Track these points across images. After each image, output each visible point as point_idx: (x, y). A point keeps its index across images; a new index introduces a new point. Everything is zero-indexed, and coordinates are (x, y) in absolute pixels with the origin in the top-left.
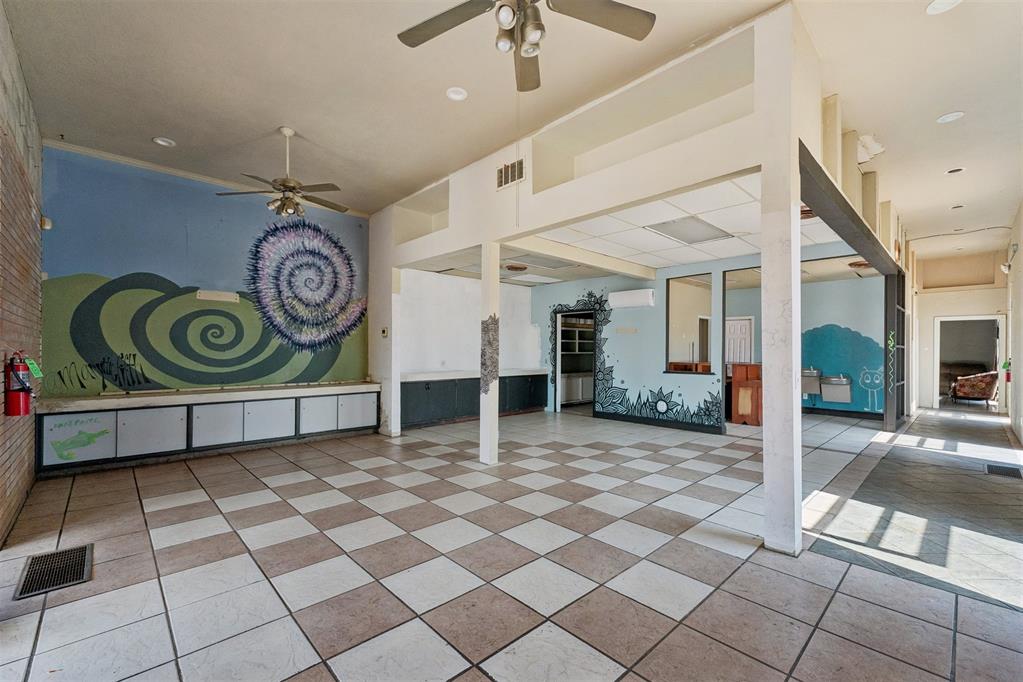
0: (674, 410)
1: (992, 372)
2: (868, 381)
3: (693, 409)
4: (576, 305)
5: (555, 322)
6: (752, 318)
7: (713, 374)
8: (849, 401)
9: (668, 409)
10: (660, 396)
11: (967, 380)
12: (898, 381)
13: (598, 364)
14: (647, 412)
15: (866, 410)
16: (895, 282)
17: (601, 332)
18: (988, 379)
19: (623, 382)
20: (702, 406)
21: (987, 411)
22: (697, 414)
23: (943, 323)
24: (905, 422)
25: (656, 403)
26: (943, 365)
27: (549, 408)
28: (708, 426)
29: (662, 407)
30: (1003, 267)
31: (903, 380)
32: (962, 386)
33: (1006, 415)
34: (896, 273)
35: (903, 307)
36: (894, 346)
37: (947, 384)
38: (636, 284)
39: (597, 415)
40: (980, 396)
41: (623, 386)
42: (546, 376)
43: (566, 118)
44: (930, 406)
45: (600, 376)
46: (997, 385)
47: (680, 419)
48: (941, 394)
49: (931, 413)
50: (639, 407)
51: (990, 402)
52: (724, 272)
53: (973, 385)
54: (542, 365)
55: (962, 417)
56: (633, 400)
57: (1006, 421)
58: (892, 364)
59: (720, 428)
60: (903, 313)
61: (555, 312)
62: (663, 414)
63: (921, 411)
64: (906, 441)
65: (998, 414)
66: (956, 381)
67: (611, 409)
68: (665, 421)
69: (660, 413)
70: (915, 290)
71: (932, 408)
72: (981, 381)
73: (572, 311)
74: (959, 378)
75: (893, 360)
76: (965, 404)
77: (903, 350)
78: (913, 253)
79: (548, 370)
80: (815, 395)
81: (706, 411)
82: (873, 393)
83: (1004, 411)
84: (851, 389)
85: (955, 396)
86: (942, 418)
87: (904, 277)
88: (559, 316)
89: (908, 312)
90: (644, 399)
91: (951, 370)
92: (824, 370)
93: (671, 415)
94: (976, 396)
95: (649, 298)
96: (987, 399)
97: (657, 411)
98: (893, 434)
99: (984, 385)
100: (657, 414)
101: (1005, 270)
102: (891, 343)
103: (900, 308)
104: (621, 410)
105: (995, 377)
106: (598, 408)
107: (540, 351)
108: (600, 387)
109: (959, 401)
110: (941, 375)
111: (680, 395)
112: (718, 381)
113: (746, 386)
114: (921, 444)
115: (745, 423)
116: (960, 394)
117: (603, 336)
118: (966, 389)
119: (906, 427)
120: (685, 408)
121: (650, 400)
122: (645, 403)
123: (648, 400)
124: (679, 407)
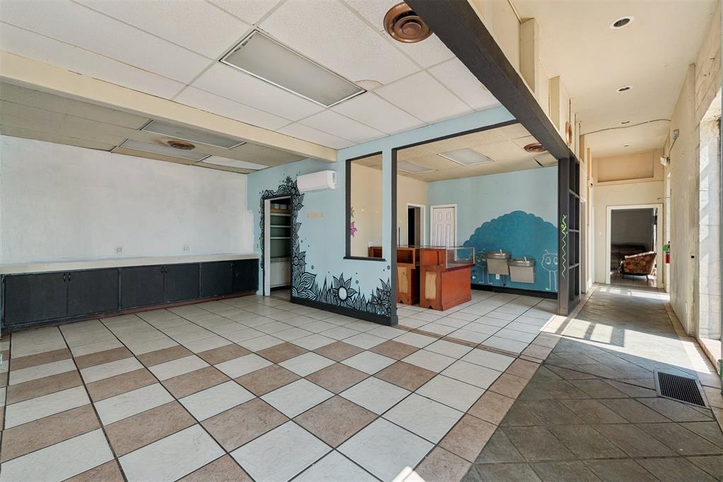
0: (353, 298)
1: (650, 252)
2: (548, 263)
3: (368, 298)
4: (278, 191)
5: (263, 206)
6: (455, 205)
7: (384, 260)
8: (533, 282)
9: (348, 297)
10: (341, 283)
11: (632, 259)
12: (571, 264)
13: (294, 249)
14: (331, 300)
15: (547, 289)
16: (569, 169)
17: (296, 216)
18: (648, 258)
19: (313, 267)
20: (375, 294)
21: (646, 286)
22: (371, 303)
23: (613, 211)
24: (579, 302)
25: (338, 290)
26: (614, 246)
27: (259, 292)
28: (380, 315)
29: (343, 294)
30: (662, 159)
31: (577, 262)
32: (628, 264)
33: (663, 290)
34: (568, 157)
35: (578, 193)
36: (565, 231)
37: (617, 261)
38: (321, 165)
39: (294, 300)
40: (642, 272)
41: (313, 272)
42: (258, 260)
44: (603, 282)
45: (296, 262)
46: (655, 263)
47: (357, 307)
48: (612, 269)
49: (604, 289)
50: (325, 293)
51: (650, 277)
52: (395, 151)
53: (637, 263)
54: (255, 250)
55: (629, 294)
56: (321, 286)
57: (665, 298)
58: (565, 248)
59: (389, 318)
60: (578, 200)
61: (264, 198)
62: (343, 301)
63: (596, 288)
64: (576, 328)
65: (657, 290)
66: (624, 259)
67: (304, 295)
68: (346, 309)
69: (341, 300)
70: (591, 182)
71: (604, 284)
72: (643, 260)
73: (276, 196)
74: (626, 257)
75: (565, 244)
76: (630, 279)
77: (577, 234)
78: (588, 149)
79: (257, 254)
80: (505, 276)
81: (378, 300)
82: (552, 274)
83: (661, 286)
84: (534, 271)
85: (623, 272)
86: (613, 294)
87: (578, 165)
88: (267, 202)
89: (583, 199)
90: (329, 285)
91: (619, 250)
92: (513, 253)
93: (350, 302)
94: (638, 272)
95: (331, 180)
96: (646, 275)
97: (339, 298)
98: (565, 318)
99: (644, 263)
100: (339, 302)
101: (663, 162)
102: (564, 227)
103: (574, 193)
104: (312, 296)
105: (653, 256)
106: (295, 294)
107: (253, 236)
108: (295, 273)
109: (626, 276)
110: (612, 254)
111: (357, 282)
112: (388, 267)
113: (431, 271)
114: (589, 332)
115: (431, 308)
116: (627, 271)
117: (297, 221)
118: (631, 267)
119: (579, 308)
120: (361, 296)
121: (334, 287)
122: (329, 290)
123: (332, 286)
124: (357, 295)
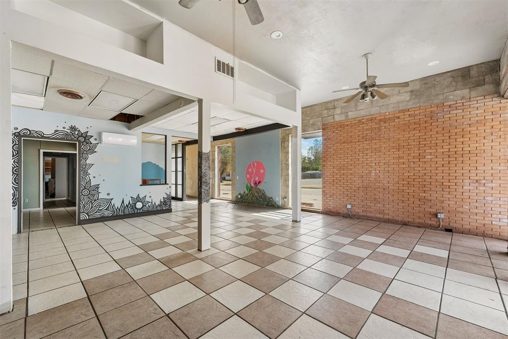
0: (147, 206)
3: (158, 203)
5: (17, 145)
7: (167, 184)
9: (143, 206)
10: (138, 199)
14: (128, 211)
17: (86, 159)
19: (108, 194)
20: (162, 200)
22: (159, 205)
25: (135, 204)
28: (165, 210)
29: (139, 205)
39: (81, 223)
41: (109, 197)
43: (253, 66)
45: (86, 193)
47: (150, 209)
50: (123, 208)
56: (118, 205)
61: (18, 135)
62: (140, 209)
67: (98, 215)
68: (142, 213)
69: (138, 209)
81: (164, 203)
90: (126, 203)
93: (145, 209)
97: (136, 208)
100: (136, 210)
104: (107, 213)
106: (84, 217)
108: (85, 201)
111: (150, 197)
117: (88, 162)
120: (153, 203)
121: (131, 203)
122: (127, 206)
123: (129, 203)
124: (150, 204)
